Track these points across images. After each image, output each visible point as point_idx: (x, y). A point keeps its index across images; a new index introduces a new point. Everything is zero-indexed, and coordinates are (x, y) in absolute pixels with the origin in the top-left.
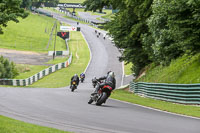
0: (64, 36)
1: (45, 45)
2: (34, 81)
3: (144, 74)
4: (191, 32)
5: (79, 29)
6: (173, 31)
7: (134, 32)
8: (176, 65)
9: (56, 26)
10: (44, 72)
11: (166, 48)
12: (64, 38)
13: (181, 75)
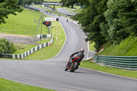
0: (48, 24)
1: (35, 31)
2: (27, 55)
3: (102, 50)
4: (134, 20)
5: (57, 20)
6: (122, 20)
7: (95, 21)
8: (125, 43)
9: (42, 17)
10: (34, 49)
11: (117, 32)
12: (48, 26)
13: (128, 50)
